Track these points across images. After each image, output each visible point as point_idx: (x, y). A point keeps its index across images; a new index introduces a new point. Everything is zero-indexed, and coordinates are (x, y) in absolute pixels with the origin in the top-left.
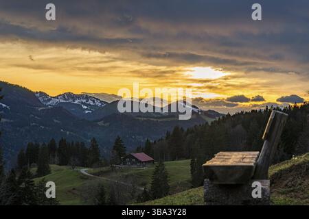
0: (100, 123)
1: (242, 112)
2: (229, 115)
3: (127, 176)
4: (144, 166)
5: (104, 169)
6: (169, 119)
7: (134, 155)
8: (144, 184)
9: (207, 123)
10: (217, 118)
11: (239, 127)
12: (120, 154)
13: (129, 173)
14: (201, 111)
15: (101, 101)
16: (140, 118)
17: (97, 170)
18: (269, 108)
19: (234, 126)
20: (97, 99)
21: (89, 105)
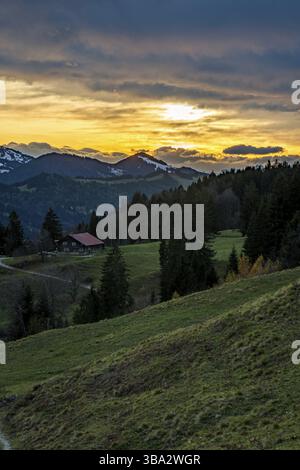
0: (23, 188)
1: (233, 170)
2: (213, 174)
3: (64, 269)
4: (90, 253)
5: (30, 258)
6: (125, 182)
7: (76, 236)
8: (89, 281)
9: (181, 186)
10: (195, 180)
11: (229, 193)
12: (53, 236)
13: (67, 263)
14: (172, 169)
15: (23, 156)
16: (81, 180)
17: (20, 260)
18: (272, 164)
19: (221, 191)
20: (18, 152)
21: (6, 160)
